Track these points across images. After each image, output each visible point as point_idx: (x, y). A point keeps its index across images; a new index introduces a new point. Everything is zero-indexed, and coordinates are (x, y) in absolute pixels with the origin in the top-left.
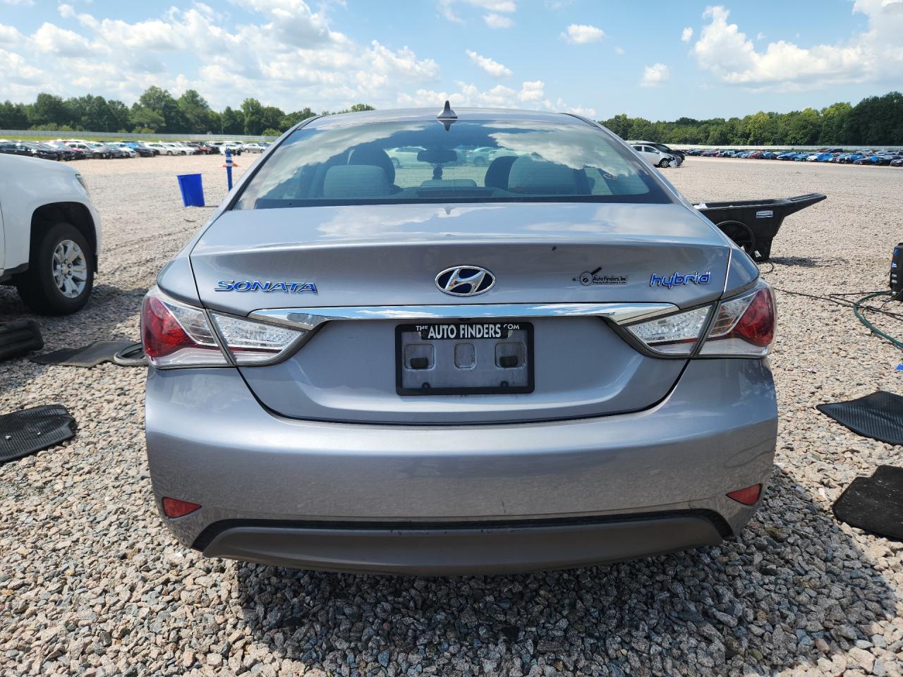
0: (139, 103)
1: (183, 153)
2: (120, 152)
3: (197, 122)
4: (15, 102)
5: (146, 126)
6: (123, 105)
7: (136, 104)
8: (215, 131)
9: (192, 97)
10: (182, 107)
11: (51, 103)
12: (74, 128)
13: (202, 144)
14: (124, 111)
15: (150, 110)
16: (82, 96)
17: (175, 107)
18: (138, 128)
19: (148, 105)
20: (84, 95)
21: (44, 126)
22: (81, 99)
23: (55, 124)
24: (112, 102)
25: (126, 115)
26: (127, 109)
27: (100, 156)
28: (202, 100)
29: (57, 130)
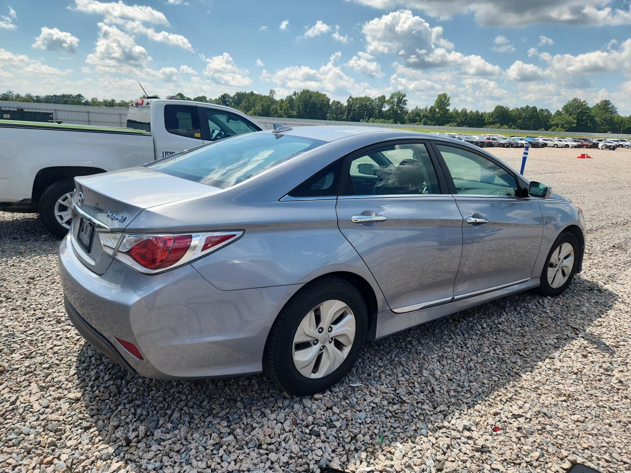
0: (561, 110)
1: (567, 146)
2: (518, 143)
3: (602, 123)
4: (481, 111)
5: (560, 126)
6: (549, 112)
7: (558, 111)
8: (615, 131)
9: (605, 106)
10: (593, 113)
11: (502, 111)
12: (510, 127)
13: (586, 140)
14: (549, 116)
15: (568, 115)
16: (522, 107)
17: (588, 113)
18: (554, 128)
19: (567, 112)
20: (524, 106)
21: (492, 126)
22: (521, 108)
23: (499, 125)
24: (542, 110)
25: (548, 119)
26: (551, 115)
27: (503, 145)
28: (613, 107)
29: (499, 128)
